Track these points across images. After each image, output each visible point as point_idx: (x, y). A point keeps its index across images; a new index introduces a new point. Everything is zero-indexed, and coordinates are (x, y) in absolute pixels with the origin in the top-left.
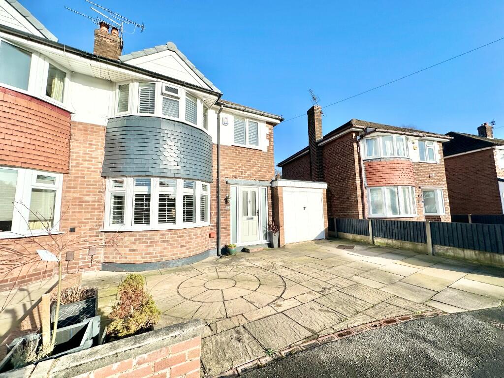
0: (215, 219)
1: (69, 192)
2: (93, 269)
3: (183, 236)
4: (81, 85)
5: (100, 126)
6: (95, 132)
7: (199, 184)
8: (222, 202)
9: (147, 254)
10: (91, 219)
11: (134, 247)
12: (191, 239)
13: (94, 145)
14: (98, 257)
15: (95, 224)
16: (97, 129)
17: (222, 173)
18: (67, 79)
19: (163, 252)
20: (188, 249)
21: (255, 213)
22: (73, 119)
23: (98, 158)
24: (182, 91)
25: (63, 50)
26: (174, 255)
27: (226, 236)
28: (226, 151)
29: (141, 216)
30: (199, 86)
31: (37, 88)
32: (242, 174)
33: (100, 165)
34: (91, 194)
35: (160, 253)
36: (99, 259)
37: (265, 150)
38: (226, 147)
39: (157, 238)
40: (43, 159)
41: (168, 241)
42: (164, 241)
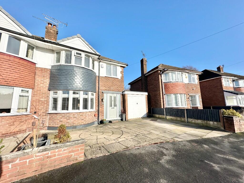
0: (97, 108)
1: (34, 96)
2: (44, 130)
3: (82, 115)
4: (40, 52)
5: (48, 69)
6: (46, 71)
7: (90, 93)
8: (100, 101)
9: (67, 123)
10: (43, 108)
11: (62, 120)
12: (86, 116)
13: (45, 77)
14: (46, 124)
15: (45, 110)
16: (47, 70)
17: (100, 88)
18: (34, 50)
19: (74, 122)
20: (84, 121)
21: (115, 106)
22: (36, 66)
23: (47, 82)
24: (83, 54)
25: (34, 39)
26: (78, 123)
27: (102, 116)
28: (102, 79)
29: (65, 107)
30: (91, 52)
31: (22, 54)
32: (109, 89)
33: (48, 85)
34: (44, 97)
35: (73, 122)
36: (46, 125)
37: (120, 78)
38: (103, 77)
39: (71, 116)
40: (24, 83)
41: (76, 117)
42: (74, 117)
